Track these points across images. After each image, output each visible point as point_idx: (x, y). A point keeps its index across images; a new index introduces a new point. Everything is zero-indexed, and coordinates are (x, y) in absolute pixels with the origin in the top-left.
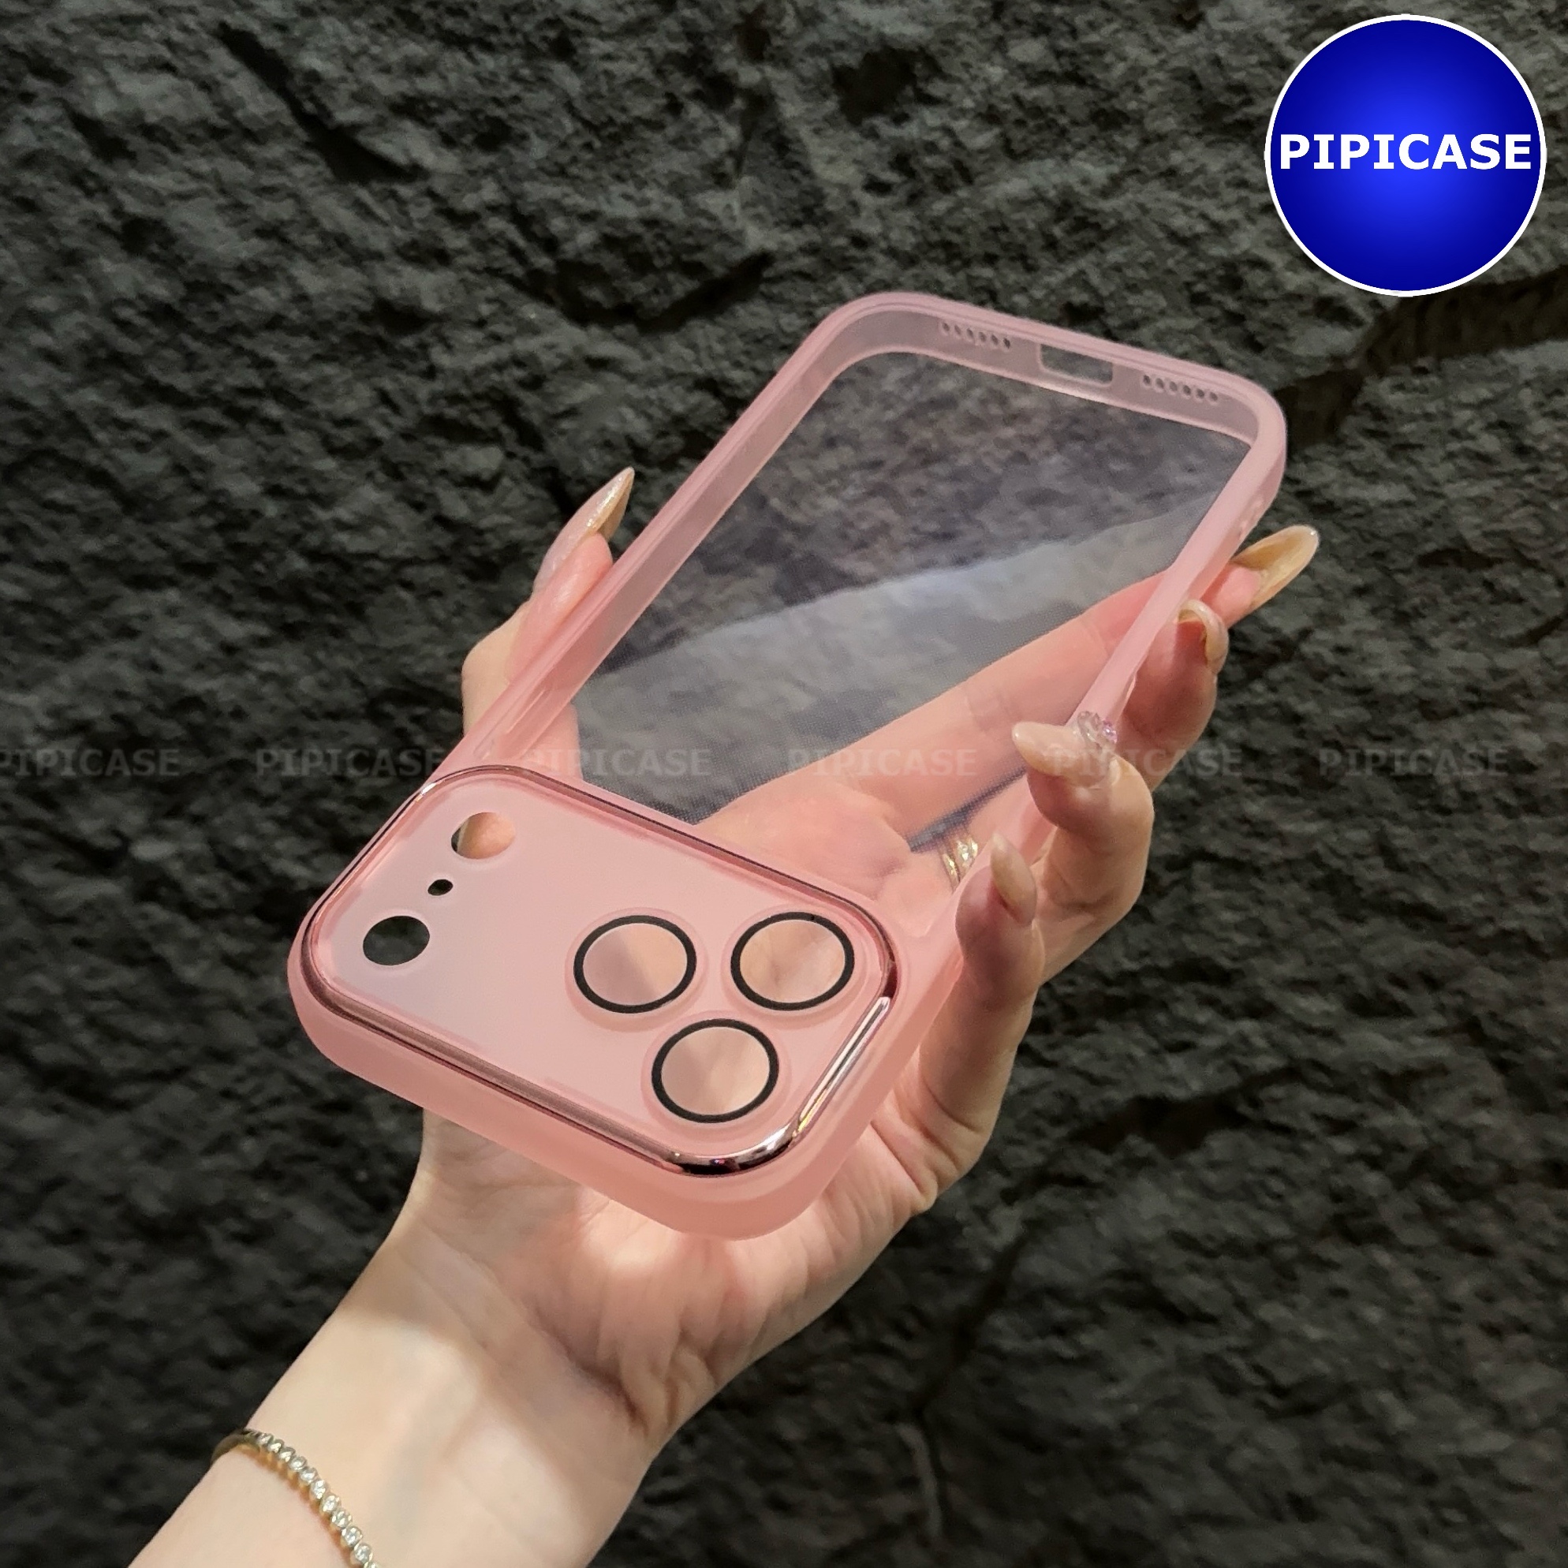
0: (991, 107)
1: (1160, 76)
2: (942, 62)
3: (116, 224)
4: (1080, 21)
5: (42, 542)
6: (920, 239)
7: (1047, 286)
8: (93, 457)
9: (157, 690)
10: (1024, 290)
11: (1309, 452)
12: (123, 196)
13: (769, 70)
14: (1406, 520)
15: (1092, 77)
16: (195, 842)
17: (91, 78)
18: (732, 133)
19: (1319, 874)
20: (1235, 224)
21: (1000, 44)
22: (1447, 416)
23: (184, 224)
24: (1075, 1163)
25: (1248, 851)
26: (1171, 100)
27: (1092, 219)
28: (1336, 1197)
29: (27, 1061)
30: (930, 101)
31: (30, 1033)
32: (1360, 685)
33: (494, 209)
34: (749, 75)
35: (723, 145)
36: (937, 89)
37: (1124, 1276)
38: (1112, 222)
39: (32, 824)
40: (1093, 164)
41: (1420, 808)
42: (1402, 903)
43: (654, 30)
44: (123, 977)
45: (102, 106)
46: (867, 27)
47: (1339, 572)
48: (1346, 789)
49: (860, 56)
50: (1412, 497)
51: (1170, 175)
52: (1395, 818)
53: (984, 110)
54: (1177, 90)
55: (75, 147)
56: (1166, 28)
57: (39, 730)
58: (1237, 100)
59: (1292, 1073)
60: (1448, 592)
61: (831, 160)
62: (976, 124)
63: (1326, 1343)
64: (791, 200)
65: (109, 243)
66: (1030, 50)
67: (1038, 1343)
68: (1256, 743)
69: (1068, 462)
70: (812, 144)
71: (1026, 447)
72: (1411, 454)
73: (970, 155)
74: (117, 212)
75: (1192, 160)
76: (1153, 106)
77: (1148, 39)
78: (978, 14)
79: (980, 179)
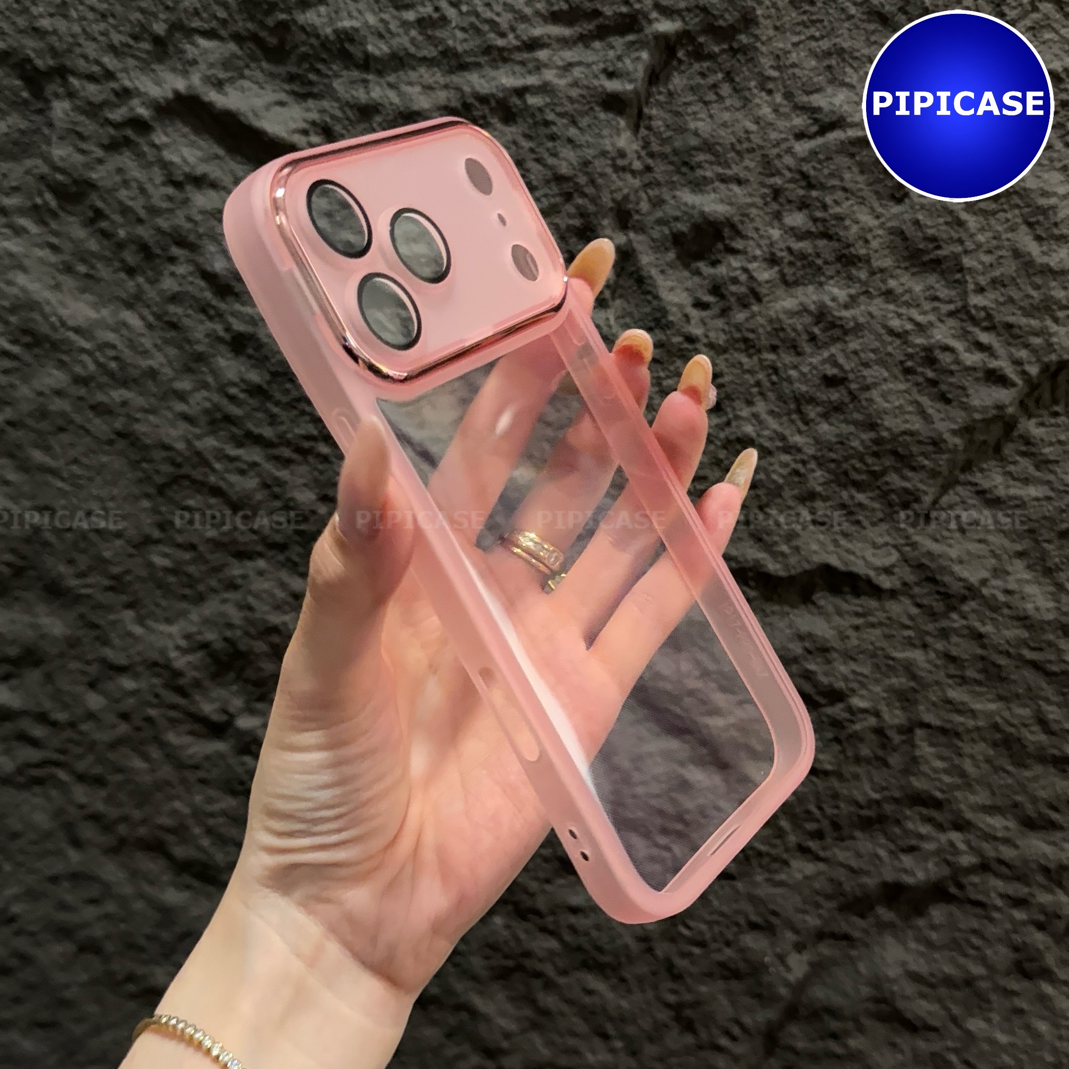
0: (773, 254)
1: (880, 232)
2: (740, 227)
3: (227, 337)
4: (828, 200)
5: (181, 532)
6: (729, 336)
7: (811, 364)
8: (212, 479)
9: (251, 622)
10: (795, 367)
11: (985, 466)
12: (231, 320)
13: (632, 235)
14: (1049, 509)
15: (837, 234)
17: (211, 248)
19: (998, 736)
20: (931, 324)
21: (778, 216)
24: (843, 926)
25: (951, 722)
26: (888, 247)
27: (839, 323)
28: (1016, 949)
29: (169, 857)
30: (734, 252)
31: (170, 838)
32: (1022, 614)
34: (619, 238)
36: (738, 244)
37: (877, 1001)
38: (852, 324)
39: (173, 707)
40: (840, 288)
41: (1064, 694)
42: (1054, 756)
43: (559, 212)
44: (229, 803)
45: (218, 265)
46: (693, 207)
47: (1006, 543)
48: (1015, 681)
49: (689, 225)
50: (1052, 494)
51: (889, 295)
52: (1047, 700)
53: (767, 256)
54: (892, 241)
55: (202, 290)
56: (884, 202)
57: (178, 648)
58: (931, 246)
59: (984, 867)
61: (672, 289)
62: (764, 265)
63: (1012, 1045)
64: (647, 314)
65: (222, 348)
66: (797, 219)
67: (820, 1044)
68: (954, 652)
69: (827, 475)
70: (660, 280)
71: (799, 467)
72: (1050, 466)
73: (760, 284)
74: (228, 329)
75: (902, 285)
76: (876, 251)
77: (872, 209)
78: (763, 197)
79: (766, 299)
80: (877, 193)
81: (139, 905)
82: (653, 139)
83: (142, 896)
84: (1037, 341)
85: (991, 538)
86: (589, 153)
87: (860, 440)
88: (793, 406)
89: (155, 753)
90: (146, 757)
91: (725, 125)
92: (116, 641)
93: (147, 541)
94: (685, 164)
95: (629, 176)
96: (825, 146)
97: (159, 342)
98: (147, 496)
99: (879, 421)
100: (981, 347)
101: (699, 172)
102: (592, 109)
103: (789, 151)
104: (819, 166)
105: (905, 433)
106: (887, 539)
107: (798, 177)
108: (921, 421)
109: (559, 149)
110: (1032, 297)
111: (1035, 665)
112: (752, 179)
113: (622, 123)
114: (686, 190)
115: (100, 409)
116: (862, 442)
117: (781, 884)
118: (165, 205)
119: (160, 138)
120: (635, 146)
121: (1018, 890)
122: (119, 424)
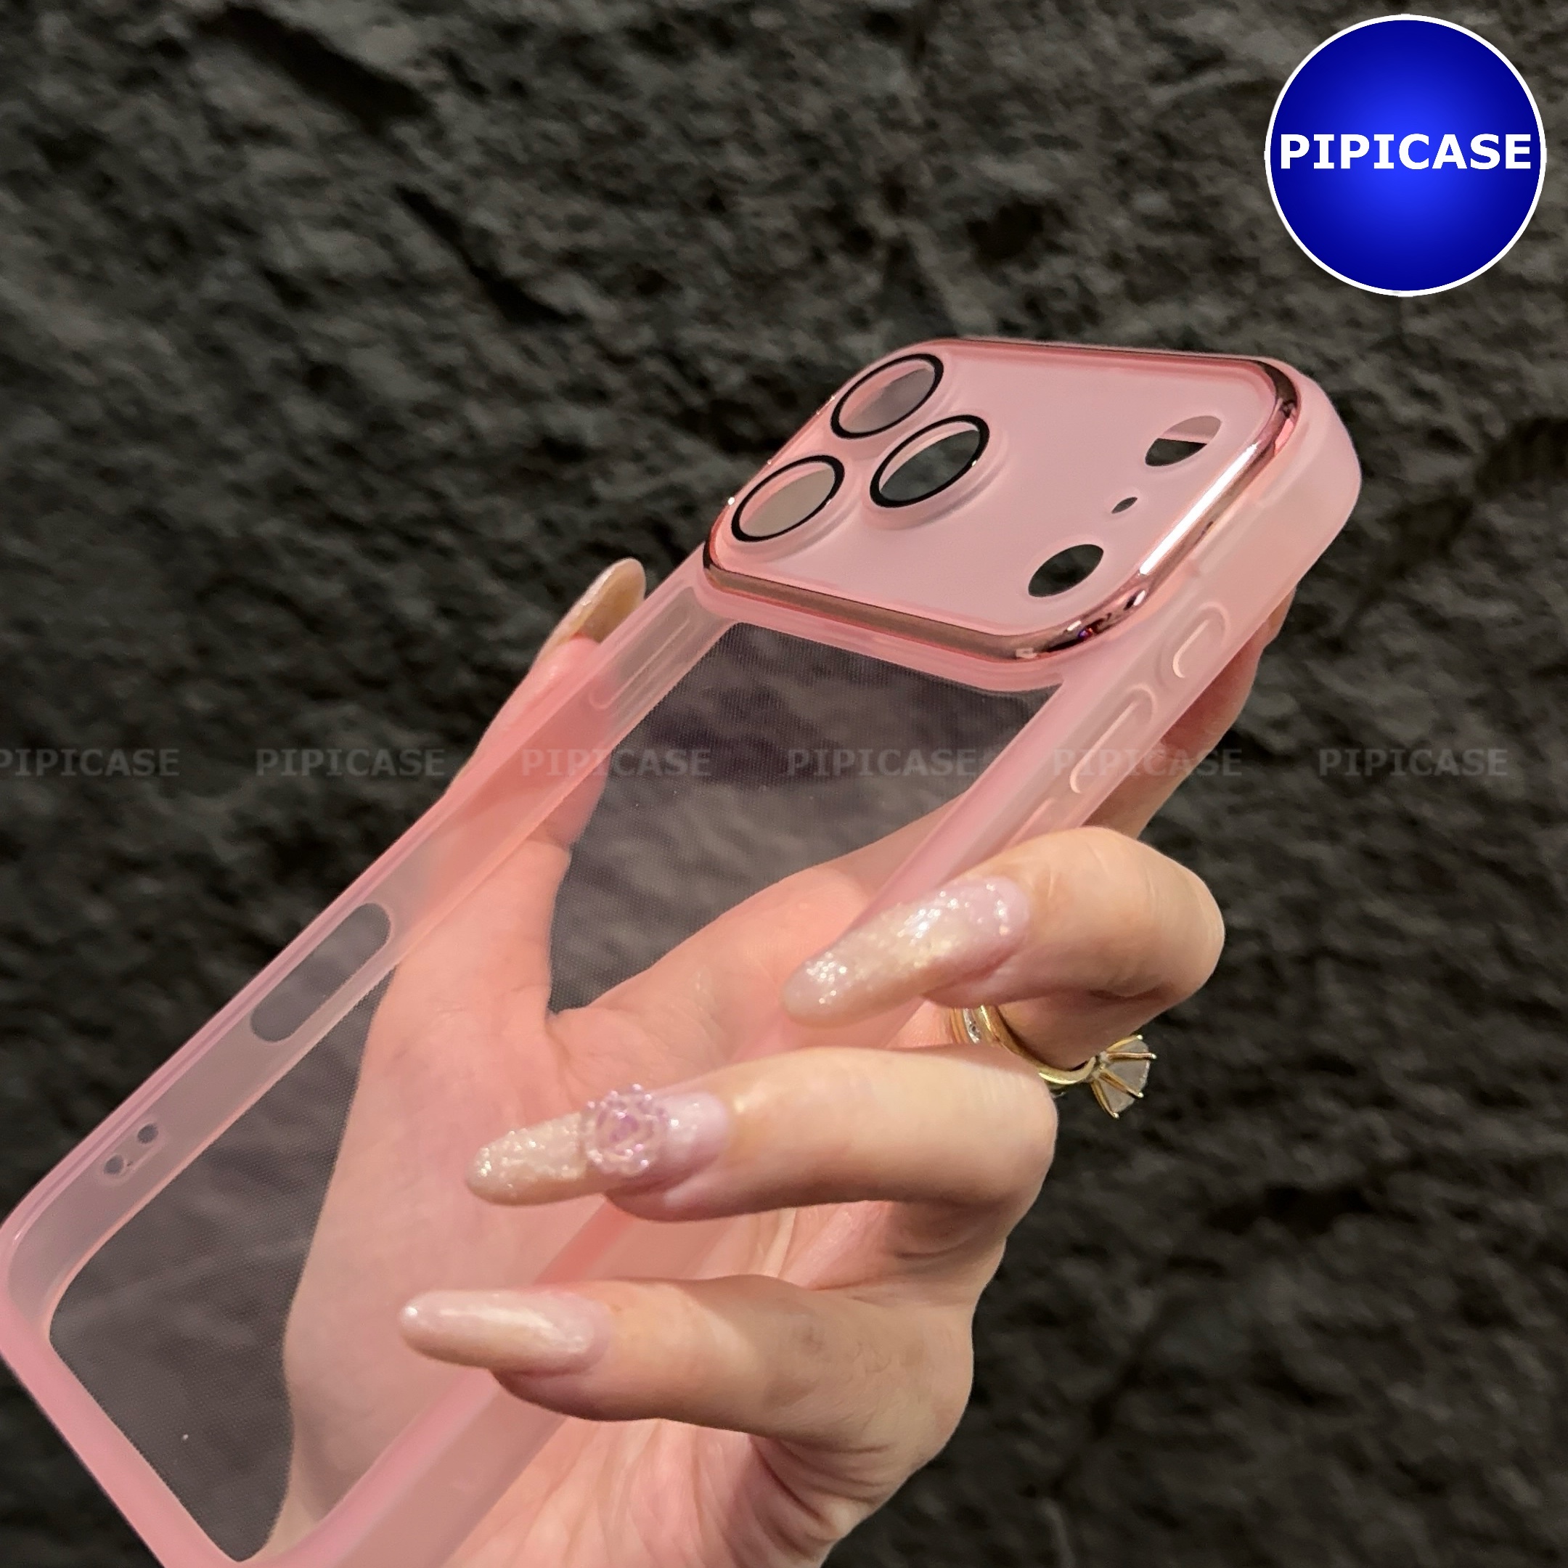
0: (1116, 255)
2: (1069, 214)
3: (302, 369)
4: (1199, 175)
5: (231, 660)
8: (279, 583)
9: (334, 798)
11: (1424, 573)
12: (308, 344)
13: (908, 223)
14: (1518, 636)
15: (1211, 226)
17: (279, 237)
18: (872, 280)
19: (1439, 970)
20: (1348, 361)
21: (1124, 198)
22: (1554, 537)
23: (364, 369)
24: (1207, 1249)
25: (1369, 948)
28: (1461, 1283)
30: (1055, 249)
32: (1476, 789)
33: (650, 352)
34: (886, 226)
35: (864, 293)
36: (1066, 238)
37: (1256, 1357)
39: (218, 922)
40: (1213, 307)
42: (1520, 999)
43: (800, 188)
45: (288, 260)
46: (1000, 184)
47: (1454, 685)
48: (1463, 891)
49: (992, 210)
50: (1522, 615)
52: (1511, 919)
53: (1109, 258)
55: (264, 299)
57: (224, 834)
59: (1418, 1163)
60: (1558, 704)
61: (966, 304)
62: (1103, 271)
63: (1453, 1423)
65: (295, 386)
66: (1152, 201)
67: (1172, 1423)
68: (1376, 846)
70: (950, 292)
72: (1519, 573)
73: (1096, 300)
74: (302, 357)
75: (1307, 303)
76: (1269, 253)
78: (1102, 170)
82: (940, 81)
84: (1503, 388)
85: (1433, 679)
86: (845, 100)
89: (187, 988)
90: (174, 997)
91: (1046, 62)
92: (133, 824)
93: (179, 674)
94: (988, 119)
95: (903, 135)
96: (1193, 95)
97: (200, 377)
98: (180, 606)
100: (1420, 394)
101: (1007, 131)
102: (849, 35)
103: (1141, 101)
104: (1185, 125)
106: (1278, 679)
107: (1154, 140)
109: (800, 94)
110: (1496, 323)
111: (1495, 867)
112: (1085, 142)
113: (894, 56)
114: (990, 157)
115: (110, 476)
117: (1119, 1186)
118: (209, 171)
119: (202, 67)
120: (914, 92)
121: (1468, 1196)
122: (138, 497)
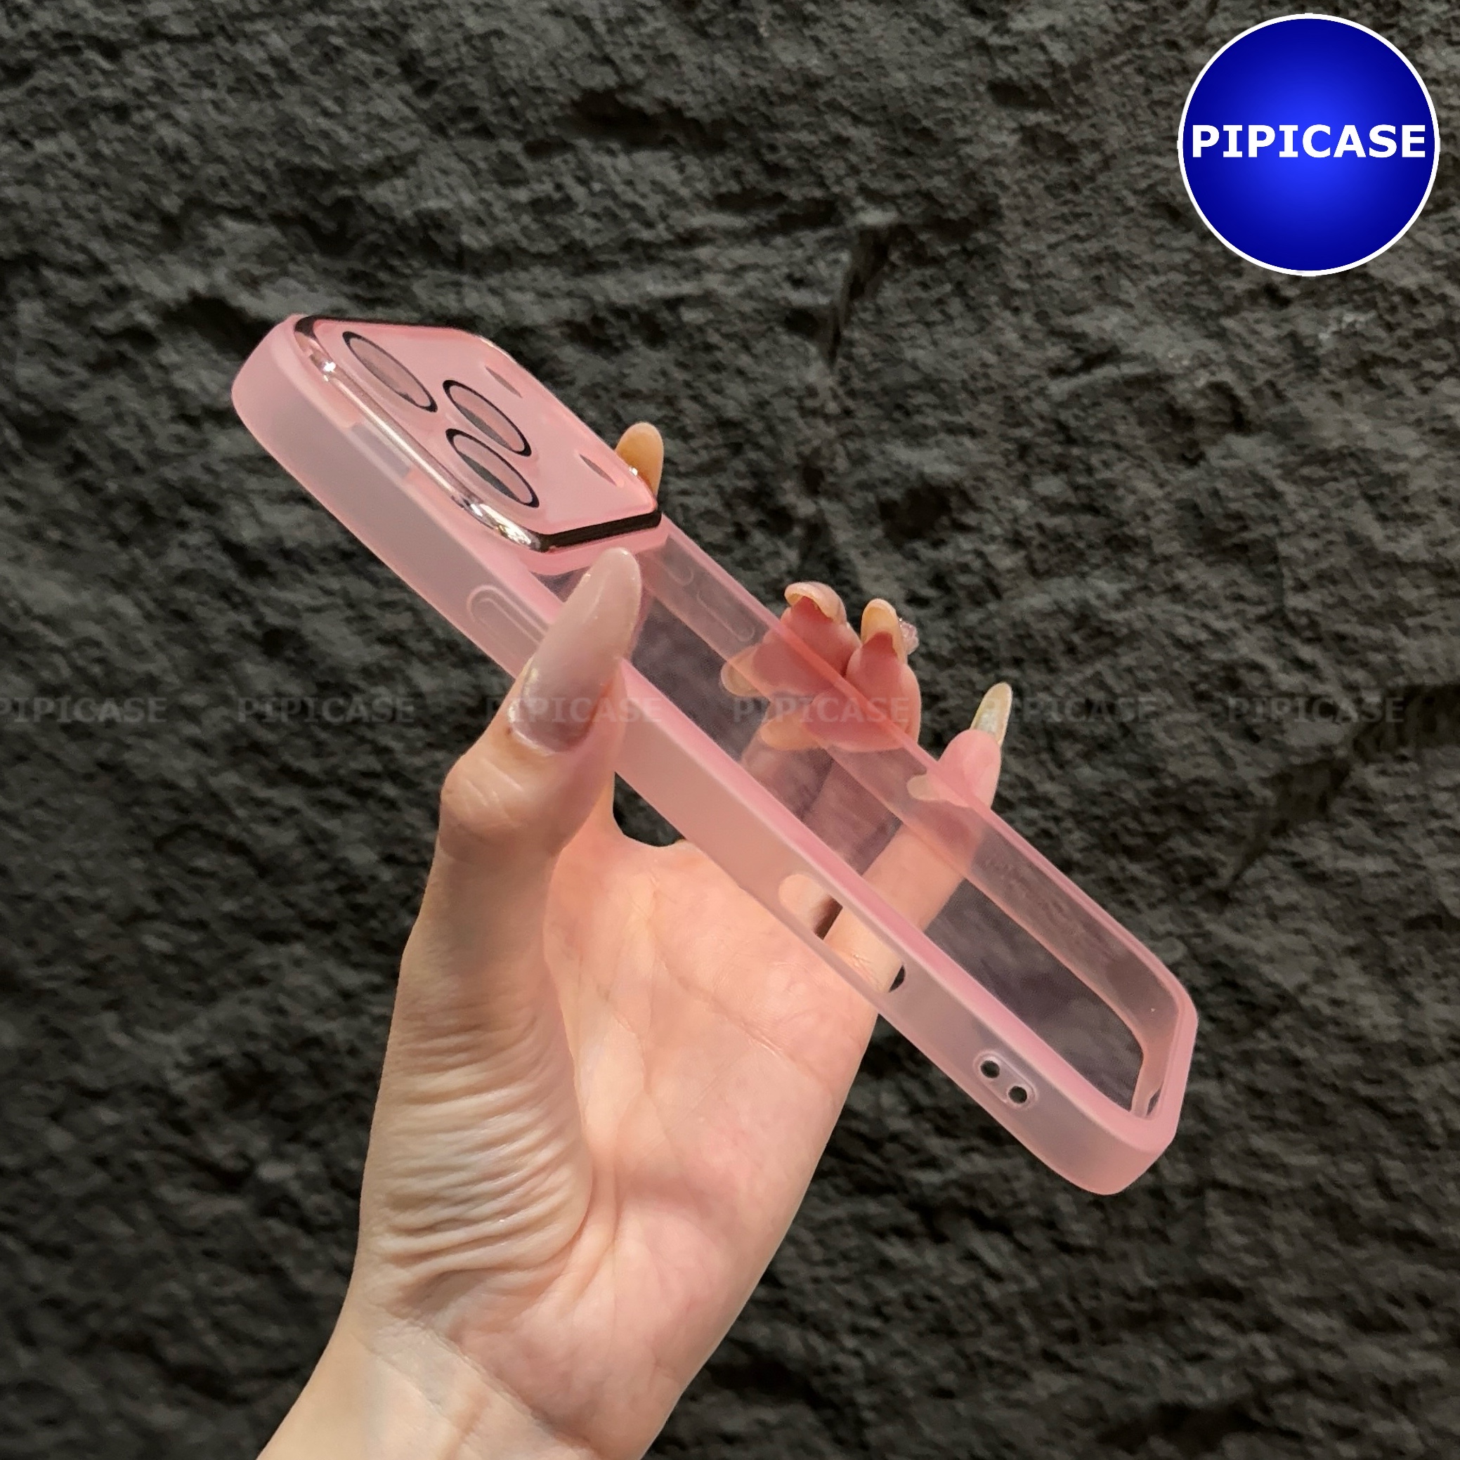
0: (1017, 533)
1: (1165, 506)
2: (973, 495)
3: (258, 633)
4: (1095, 460)
5: (184, 903)
6: (955, 644)
7: (1067, 685)
8: (233, 830)
9: (283, 1031)
10: (1047, 689)
11: (1304, 828)
12: (263, 609)
13: (823, 503)
14: (1393, 889)
15: (1105, 507)
16: (311, 1165)
17: (237, 508)
18: (791, 555)
19: (1320, 1202)
20: (1233, 633)
21: (1025, 481)
22: (1426, 798)
23: (316, 633)
25: (1255, 1180)
26: (1176, 527)
27: (1107, 629)
29: (158, 1360)
30: (963, 528)
31: (163, 1334)
32: (1353, 1033)
34: (805, 508)
35: (783, 566)
36: (970, 519)
38: (1125, 631)
39: (170, 1149)
40: (1108, 581)
41: (1410, 1144)
42: (1396, 1230)
43: (724, 470)
44: (246, 1284)
45: (248, 534)
46: (909, 467)
47: (1334, 935)
49: (902, 491)
50: (1397, 869)
51: (1176, 591)
52: (1388, 1153)
53: (1010, 536)
54: (1182, 518)
55: (223, 568)
56: (1170, 465)
57: (178, 1066)
58: (1234, 526)
59: (1299, 1383)
60: (1431, 952)
61: (877, 579)
62: (1004, 548)
65: (251, 649)
66: (1051, 486)
68: (1261, 1084)
69: (1087, 837)
70: (860, 565)
71: (1051, 826)
72: (1396, 831)
73: (999, 574)
74: (259, 622)
75: (1194, 578)
76: (1159, 532)
77: (1154, 473)
78: (1005, 454)
79: (1006, 595)
80: (1161, 452)
81: (115, 1429)
82: (854, 372)
83: (119, 1415)
84: (1378, 658)
85: (1313, 928)
86: (767, 390)
87: (1135, 790)
88: (1042, 742)
89: (143, 1214)
90: (129, 1220)
91: (954, 355)
92: (92, 1056)
93: (138, 916)
94: (899, 407)
95: (820, 423)
96: (1091, 387)
97: (162, 638)
98: (140, 853)
99: (1160, 765)
100: (1300, 664)
101: (918, 419)
102: (771, 329)
103: (1042, 392)
104: (1082, 414)
105: (1196, 781)
106: (1170, 926)
107: (1053, 427)
108: (1219, 765)
109: (724, 383)
110: (1372, 598)
111: (1372, 1105)
112: (990, 430)
113: (813, 350)
114: (899, 442)
115: (75, 731)
116: (1138, 793)
117: (1018, 1404)
118: (174, 449)
119: (168, 355)
120: (830, 381)
121: (1347, 1415)
122: (102, 751)
